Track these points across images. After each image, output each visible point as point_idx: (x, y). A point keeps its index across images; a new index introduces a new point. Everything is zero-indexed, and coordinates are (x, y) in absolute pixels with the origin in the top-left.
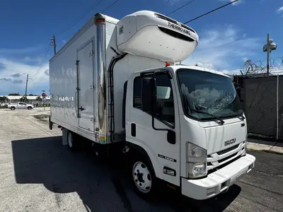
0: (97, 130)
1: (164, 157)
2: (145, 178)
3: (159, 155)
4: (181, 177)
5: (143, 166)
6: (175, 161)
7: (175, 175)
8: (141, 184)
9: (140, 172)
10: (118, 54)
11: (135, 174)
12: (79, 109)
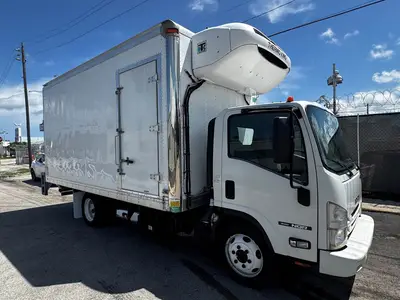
0: (166, 192)
1: (290, 225)
2: (252, 256)
3: (280, 223)
4: (319, 250)
5: (246, 240)
6: (309, 228)
7: (309, 248)
8: (244, 266)
9: (243, 249)
10: (193, 81)
11: (233, 252)
12: (122, 161)
